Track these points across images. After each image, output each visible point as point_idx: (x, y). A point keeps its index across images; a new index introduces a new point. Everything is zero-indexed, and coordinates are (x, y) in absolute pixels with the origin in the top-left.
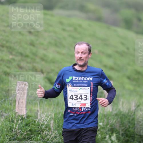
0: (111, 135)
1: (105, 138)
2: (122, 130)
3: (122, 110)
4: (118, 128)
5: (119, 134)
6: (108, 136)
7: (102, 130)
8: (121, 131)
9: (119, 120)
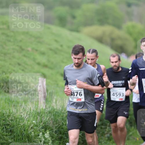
0: (44, 132)
1: (38, 135)
2: (56, 127)
3: (55, 107)
4: (51, 125)
5: (53, 132)
6: (41, 133)
7: (35, 128)
8: (54, 128)
9: (52, 117)
